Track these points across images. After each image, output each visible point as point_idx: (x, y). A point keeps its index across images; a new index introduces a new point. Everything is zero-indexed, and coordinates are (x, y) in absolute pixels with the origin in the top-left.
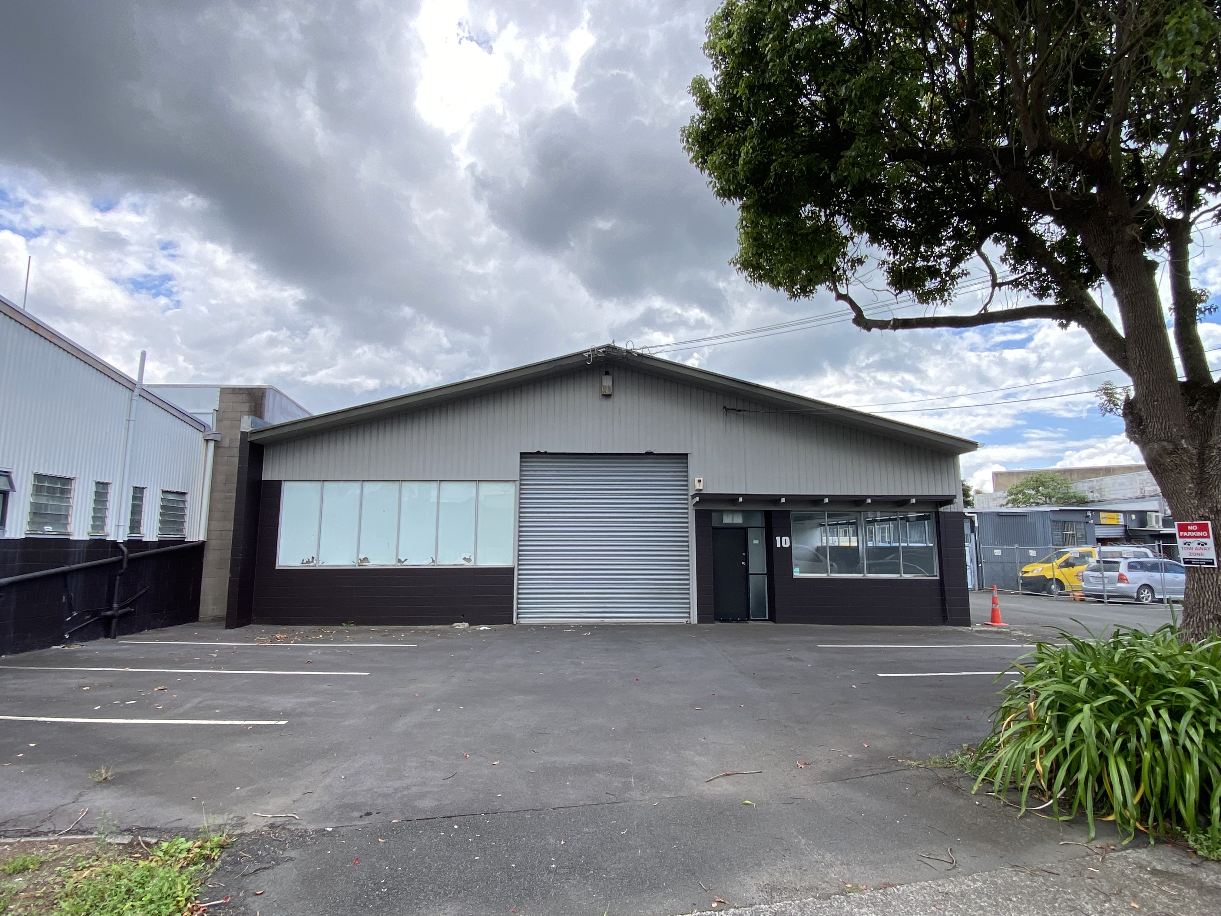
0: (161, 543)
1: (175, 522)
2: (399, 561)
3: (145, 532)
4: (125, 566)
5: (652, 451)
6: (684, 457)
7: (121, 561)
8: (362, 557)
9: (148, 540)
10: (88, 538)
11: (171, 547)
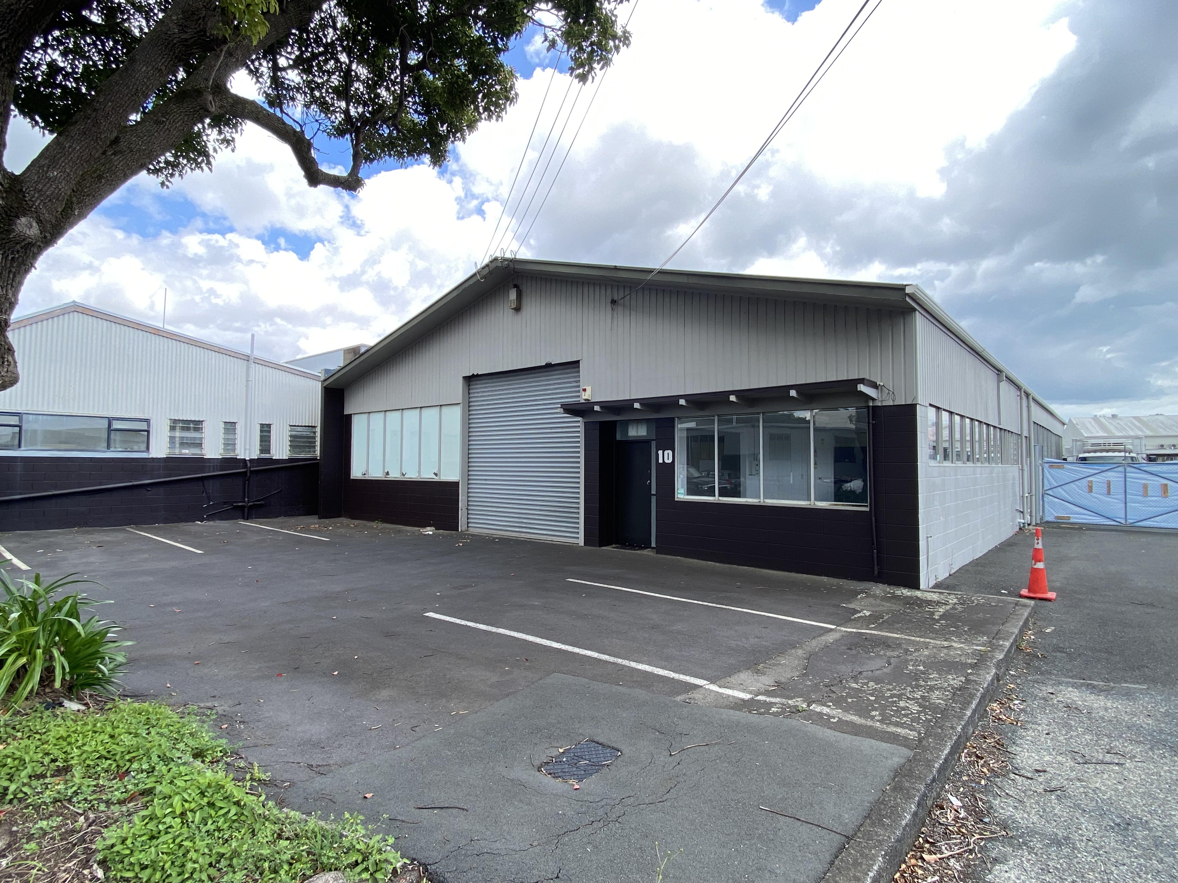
0: (290, 460)
1: (310, 447)
2: (403, 475)
3: (274, 453)
4: (248, 474)
5: (550, 362)
6: (575, 364)
7: (246, 472)
8: (386, 471)
9: (277, 458)
10: (221, 457)
11: (301, 463)
